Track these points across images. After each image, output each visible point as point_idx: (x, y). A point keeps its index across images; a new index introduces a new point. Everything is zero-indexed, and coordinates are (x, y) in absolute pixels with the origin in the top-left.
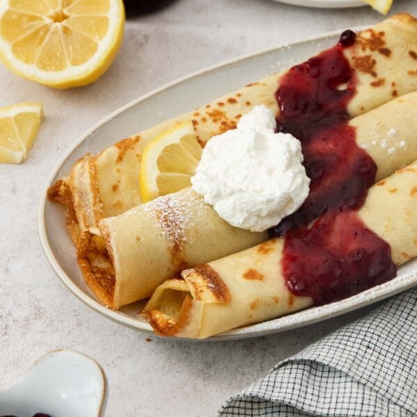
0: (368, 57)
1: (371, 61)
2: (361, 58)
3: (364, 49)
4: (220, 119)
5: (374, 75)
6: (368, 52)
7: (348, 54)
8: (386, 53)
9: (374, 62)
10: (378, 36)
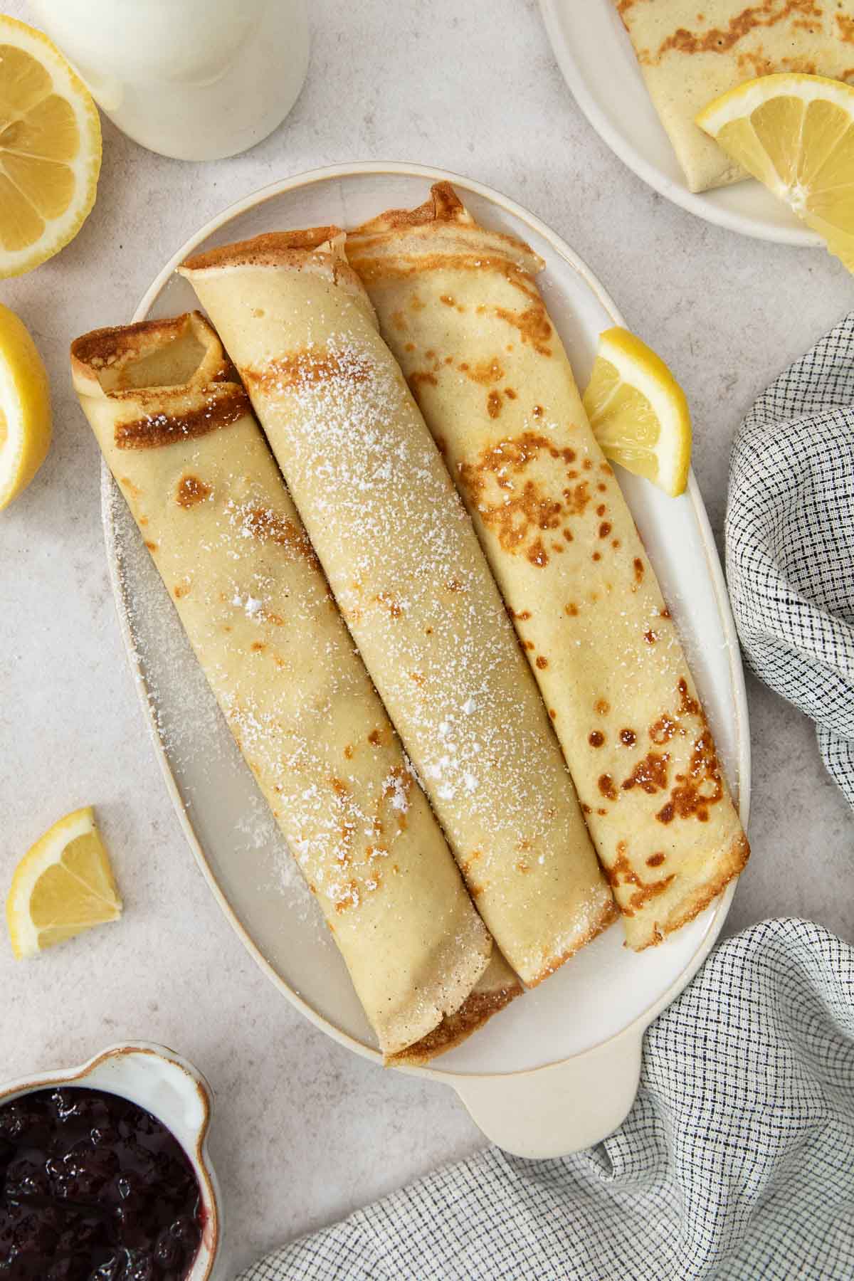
0: (662, 782)
1: (654, 785)
2: (663, 768)
3: (679, 778)
4: (569, 503)
5: (628, 785)
6: (673, 784)
8: (666, 816)
9: (652, 791)
10: (701, 808)
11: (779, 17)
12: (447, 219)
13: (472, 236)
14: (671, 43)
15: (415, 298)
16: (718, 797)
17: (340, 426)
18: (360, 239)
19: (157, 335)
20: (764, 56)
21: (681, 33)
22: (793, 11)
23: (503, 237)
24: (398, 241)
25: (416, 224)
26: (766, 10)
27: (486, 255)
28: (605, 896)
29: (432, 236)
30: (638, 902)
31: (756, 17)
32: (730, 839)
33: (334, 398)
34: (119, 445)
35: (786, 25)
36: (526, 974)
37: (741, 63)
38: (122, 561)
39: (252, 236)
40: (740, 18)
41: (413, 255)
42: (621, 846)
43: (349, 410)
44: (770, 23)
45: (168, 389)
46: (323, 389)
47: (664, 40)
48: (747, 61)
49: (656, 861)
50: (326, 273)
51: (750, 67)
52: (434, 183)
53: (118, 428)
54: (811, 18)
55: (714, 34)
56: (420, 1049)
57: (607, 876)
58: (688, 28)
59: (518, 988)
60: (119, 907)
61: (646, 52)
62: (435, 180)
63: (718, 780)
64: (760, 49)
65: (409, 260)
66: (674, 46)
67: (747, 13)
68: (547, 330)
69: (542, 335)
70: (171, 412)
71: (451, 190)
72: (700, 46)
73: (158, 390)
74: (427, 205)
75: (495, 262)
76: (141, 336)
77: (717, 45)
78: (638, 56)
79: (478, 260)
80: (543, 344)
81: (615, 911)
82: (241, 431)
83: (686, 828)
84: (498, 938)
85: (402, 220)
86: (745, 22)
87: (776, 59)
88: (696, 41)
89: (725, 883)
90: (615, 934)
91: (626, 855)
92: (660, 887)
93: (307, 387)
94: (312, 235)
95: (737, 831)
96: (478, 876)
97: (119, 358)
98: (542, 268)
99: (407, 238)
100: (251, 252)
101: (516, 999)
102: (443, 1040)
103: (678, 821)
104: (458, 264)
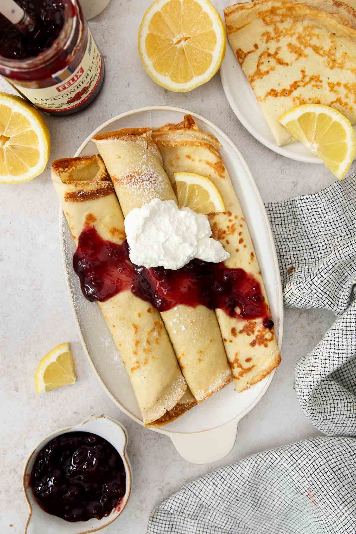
0: (253, 332)
1: (250, 332)
2: (254, 327)
3: (259, 331)
4: (229, 231)
5: (241, 332)
6: (256, 333)
7: (259, 321)
8: (253, 344)
9: (249, 335)
10: (265, 342)
11: (307, 83)
12: (189, 128)
13: (198, 134)
14: (269, 94)
15: (177, 155)
16: (271, 339)
17: (146, 199)
18: (158, 133)
19: (83, 162)
20: (302, 98)
21: (272, 90)
22: (312, 81)
23: (209, 135)
24: (172, 135)
25: (178, 129)
26: (302, 81)
27: (202, 141)
28: (228, 372)
29: (184, 134)
30: (241, 374)
31: (299, 84)
32: (275, 354)
33: (144, 190)
34: (66, 200)
35: (309, 86)
36: (198, 398)
37: (294, 100)
38: (65, 241)
39: (119, 129)
40: (293, 84)
41: (177, 140)
42: (237, 355)
43: (149, 193)
44: (304, 86)
45: (85, 182)
46: (140, 186)
47: (266, 93)
48: (296, 99)
49: (248, 360)
50: (144, 144)
51: (297, 102)
52: (185, 115)
53: (66, 194)
54: (319, 83)
55: (284, 90)
56: (159, 422)
57: (230, 365)
58: (274, 88)
59: (195, 403)
60: (75, 379)
61: (260, 97)
62: (185, 114)
63: (272, 333)
64: (300, 95)
65: (176, 142)
66: (270, 95)
67: (296, 82)
68: (224, 169)
69: (221, 171)
70: (85, 190)
71: (191, 118)
72: (279, 94)
73: (82, 182)
74: (182, 123)
75: (206, 144)
76: (78, 162)
77: (285, 94)
78: (257, 98)
79: (199, 143)
80: (222, 174)
81: (232, 377)
82: (110, 198)
83: (259, 349)
84: (189, 384)
85: (173, 127)
86: (295, 85)
87: (306, 99)
88: (277, 93)
89: (271, 370)
90: (231, 386)
91: (238, 357)
92: (249, 369)
93: (134, 184)
94: (140, 130)
95: (277, 352)
96: (183, 362)
97: (69, 169)
98: (221, 148)
99: (175, 134)
100: (118, 135)
101: (195, 407)
102: (168, 419)
103: (257, 346)
104: (192, 144)
